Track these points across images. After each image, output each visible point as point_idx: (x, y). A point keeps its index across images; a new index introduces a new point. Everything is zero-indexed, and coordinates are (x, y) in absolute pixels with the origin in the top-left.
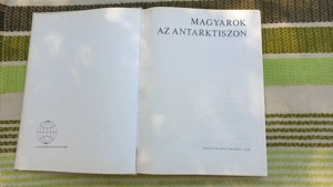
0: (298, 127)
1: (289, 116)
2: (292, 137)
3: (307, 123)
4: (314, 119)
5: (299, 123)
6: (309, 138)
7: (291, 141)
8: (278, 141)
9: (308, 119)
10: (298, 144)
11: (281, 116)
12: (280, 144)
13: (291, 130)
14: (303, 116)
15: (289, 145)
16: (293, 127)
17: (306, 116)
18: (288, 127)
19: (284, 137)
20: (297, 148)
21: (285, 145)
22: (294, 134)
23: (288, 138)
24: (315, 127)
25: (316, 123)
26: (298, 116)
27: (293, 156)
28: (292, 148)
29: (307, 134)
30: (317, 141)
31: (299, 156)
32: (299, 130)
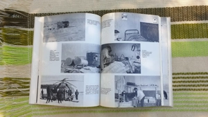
0: (193, 80)
1: (188, 74)
2: (189, 86)
3: (198, 78)
4: (201, 76)
5: (193, 78)
6: (198, 86)
7: (188, 88)
8: (181, 88)
9: (198, 76)
12: (183, 89)
13: (189, 82)
14: (195, 74)
15: (187, 90)
16: (190, 80)
17: (197, 74)
18: (187, 80)
19: (184, 86)
21: (185, 90)
22: (190, 84)
23: (187, 86)
24: (202, 80)
25: (202, 77)
26: (193, 74)
29: (197, 84)
30: (203, 88)
32: (193, 82)
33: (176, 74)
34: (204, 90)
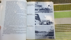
0: (62, 27)
1: (60, 25)
2: (61, 30)
3: (64, 26)
4: (66, 25)
5: (63, 26)
6: (65, 30)
7: (61, 31)
8: (58, 31)
9: (65, 26)
10: (62, 31)
11: (59, 25)
12: (59, 31)
13: (61, 28)
14: (63, 25)
16: (61, 27)
17: (64, 25)
18: (60, 27)
19: (59, 30)
20: (62, 32)
21: (60, 31)
22: (62, 29)
23: (60, 30)
24: (66, 27)
25: (66, 26)
26: (62, 25)
27: (61, 34)
28: (61, 32)
29: (64, 29)
30: (67, 30)
31: (63, 34)
32: (63, 28)
33: (56, 25)
34: (67, 31)
